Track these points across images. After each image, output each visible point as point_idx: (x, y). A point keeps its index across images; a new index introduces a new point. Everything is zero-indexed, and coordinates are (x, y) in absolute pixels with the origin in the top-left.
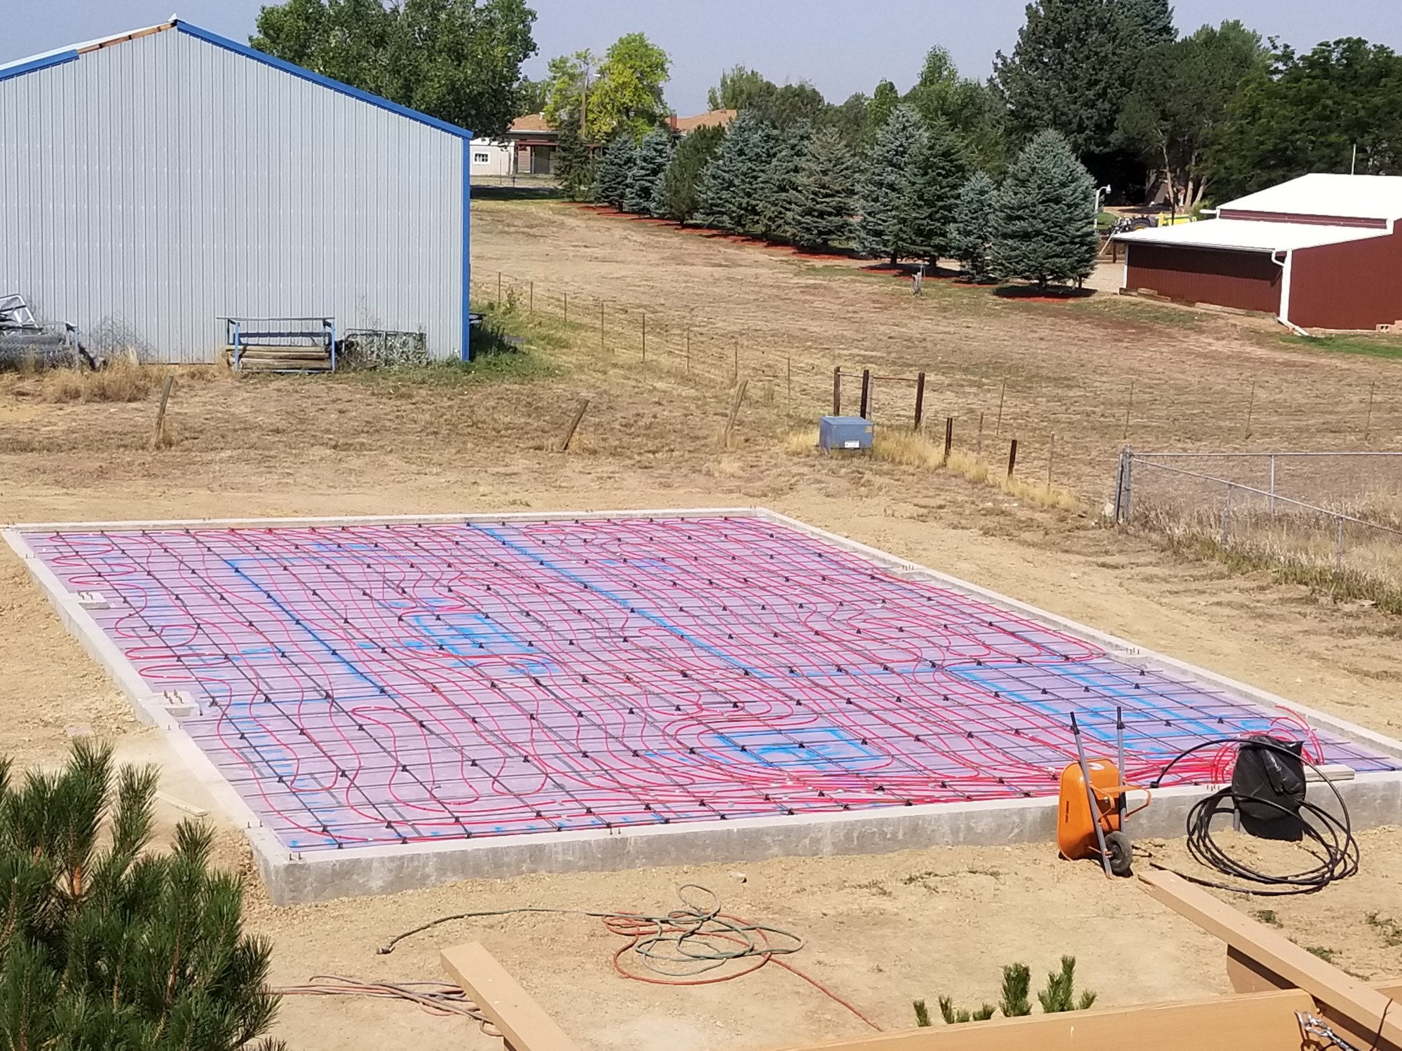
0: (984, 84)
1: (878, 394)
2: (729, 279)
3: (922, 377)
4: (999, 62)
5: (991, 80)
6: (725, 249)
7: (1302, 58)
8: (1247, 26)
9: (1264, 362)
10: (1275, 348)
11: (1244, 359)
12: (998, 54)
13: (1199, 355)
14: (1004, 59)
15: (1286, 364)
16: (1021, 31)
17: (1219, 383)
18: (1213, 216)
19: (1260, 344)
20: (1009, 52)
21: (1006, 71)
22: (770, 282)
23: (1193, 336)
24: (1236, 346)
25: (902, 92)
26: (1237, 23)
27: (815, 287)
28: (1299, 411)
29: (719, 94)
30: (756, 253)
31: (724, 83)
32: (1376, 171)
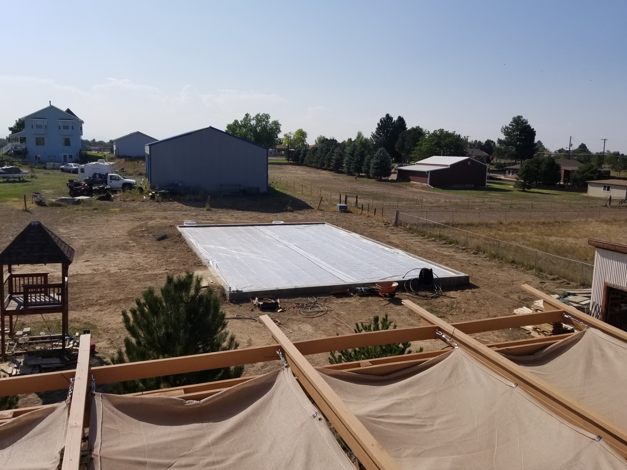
0: (369, 138)
1: (349, 199)
2: (319, 177)
3: (357, 196)
4: (372, 134)
5: (370, 138)
6: (319, 171)
7: (432, 133)
8: (421, 127)
9: (424, 193)
10: (427, 190)
11: (421, 193)
12: (372, 133)
13: (412, 192)
14: (373, 133)
15: (429, 193)
16: (376, 128)
17: (416, 197)
18: (415, 165)
19: (424, 190)
20: (374, 132)
21: (374, 136)
22: (327, 178)
23: (411, 188)
24: (419, 190)
25: (353, 140)
26: (419, 126)
27: (336, 178)
28: (432, 203)
29: (317, 141)
30: (324, 172)
31: (318, 138)
32: (446, 155)
